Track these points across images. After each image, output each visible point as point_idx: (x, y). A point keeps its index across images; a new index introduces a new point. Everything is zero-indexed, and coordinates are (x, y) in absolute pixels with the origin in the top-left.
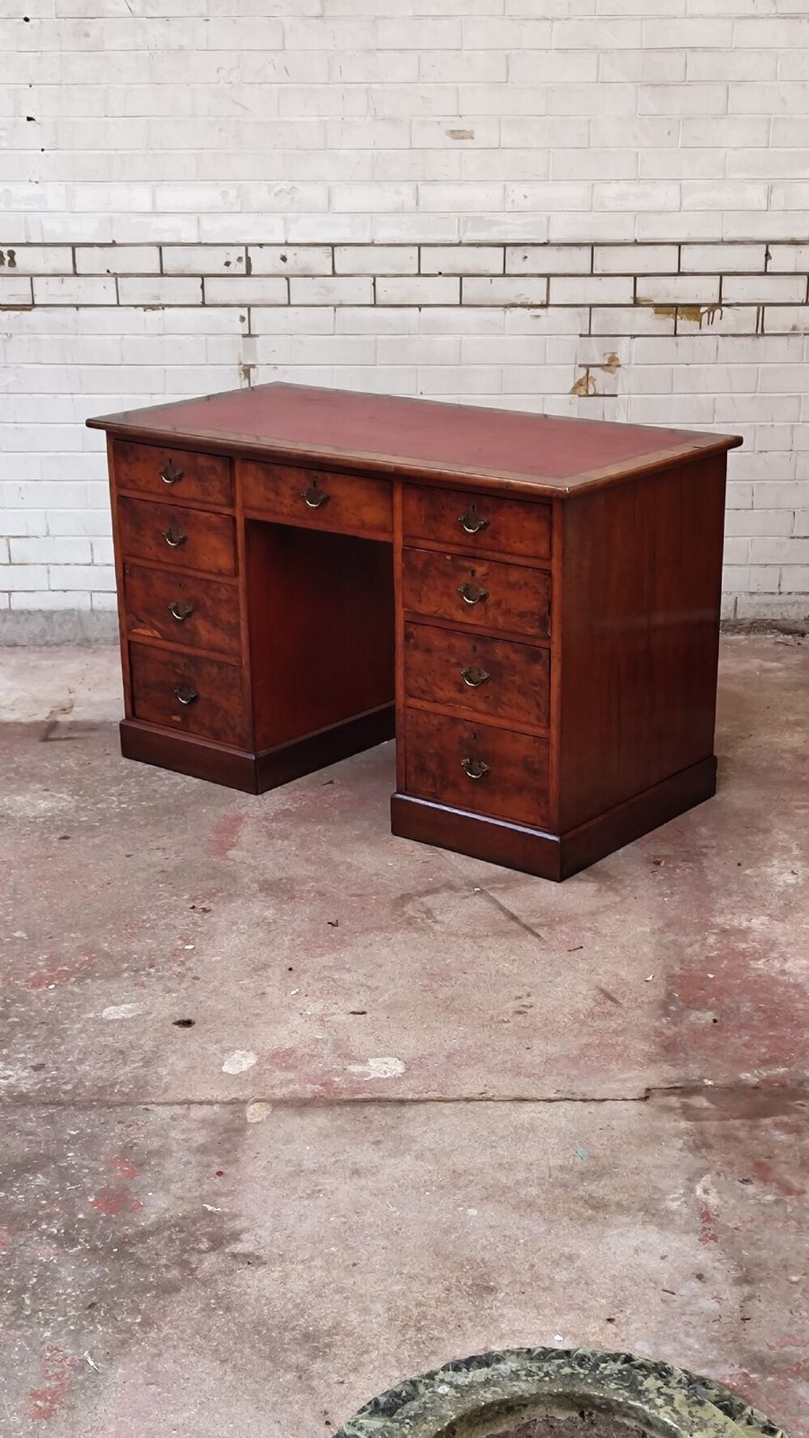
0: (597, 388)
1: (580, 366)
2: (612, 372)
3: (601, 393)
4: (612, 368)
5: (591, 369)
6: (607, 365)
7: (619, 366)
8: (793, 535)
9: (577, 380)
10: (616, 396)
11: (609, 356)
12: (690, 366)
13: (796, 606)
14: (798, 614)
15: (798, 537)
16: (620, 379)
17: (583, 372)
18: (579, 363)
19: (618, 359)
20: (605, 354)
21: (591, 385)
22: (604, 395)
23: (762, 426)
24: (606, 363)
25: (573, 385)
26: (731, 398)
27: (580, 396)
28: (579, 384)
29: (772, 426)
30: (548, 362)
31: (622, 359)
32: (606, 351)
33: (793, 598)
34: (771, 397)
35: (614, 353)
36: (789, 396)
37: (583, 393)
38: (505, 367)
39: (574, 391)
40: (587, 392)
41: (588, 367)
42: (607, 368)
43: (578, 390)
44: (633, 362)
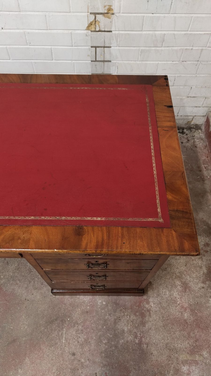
0: (101, 26)
1: (91, 13)
2: (109, 18)
3: (104, 30)
4: (109, 15)
5: (97, 15)
6: (105, 13)
7: (113, 14)
8: (189, 96)
9: (89, 22)
10: (111, 31)
11: (107, 7)
12: (154, 15)
13: (183, 120)
14: (183, 122)
15: (190, 97)
16: (113, 22)
17: (92, 18)
18: (90, 11)
19: (112, 10)
20: (105, 6)
21: (97, 25)
22: (105, 31)
23: (186, 49)
24: (106, 12)
25: (87, 26)
26: (174, 34)
27: (92, 31)
28: (91, 24)
29: (192, 49)
30: (71, 11)
31: (115, 11)
32: (106, 4)
33: (182, 117)
34: (195, 34)
35: (110, 6)
36: (204, 34)
37: (93, 29)
38: (47, 14)
39: (88, 28)
40: (95, 28)
41: (95, 14)
42: (106, 14)
43: (90, 28)
44: (121, 12)
